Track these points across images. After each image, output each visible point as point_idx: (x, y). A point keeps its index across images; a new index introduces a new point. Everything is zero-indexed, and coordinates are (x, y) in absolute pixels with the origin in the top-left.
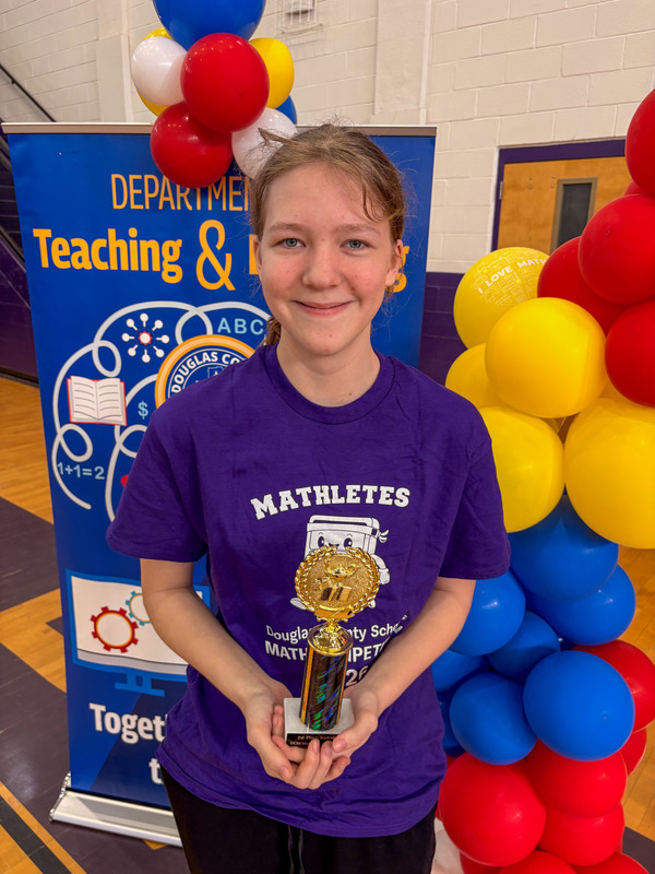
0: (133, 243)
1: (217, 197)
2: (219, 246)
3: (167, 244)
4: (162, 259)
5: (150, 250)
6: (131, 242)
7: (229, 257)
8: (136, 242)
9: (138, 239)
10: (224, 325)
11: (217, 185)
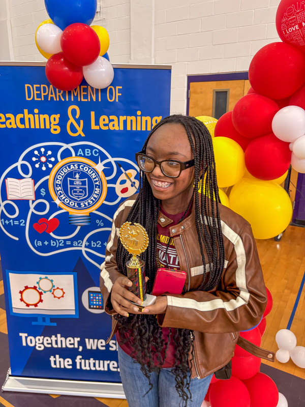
0: (37, 116)
1: (76, 95)
2: (77, 117)
3: (53, 116)
4: (50, 123)
5: (44, 119)
6: (36, 115)
7: (82, 122)
8: (38, 115)
9: (39, 114)
10: (80, 152)
11: (75, 90)
